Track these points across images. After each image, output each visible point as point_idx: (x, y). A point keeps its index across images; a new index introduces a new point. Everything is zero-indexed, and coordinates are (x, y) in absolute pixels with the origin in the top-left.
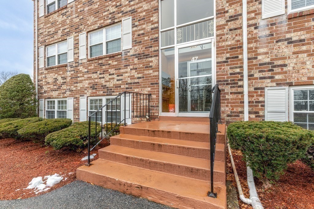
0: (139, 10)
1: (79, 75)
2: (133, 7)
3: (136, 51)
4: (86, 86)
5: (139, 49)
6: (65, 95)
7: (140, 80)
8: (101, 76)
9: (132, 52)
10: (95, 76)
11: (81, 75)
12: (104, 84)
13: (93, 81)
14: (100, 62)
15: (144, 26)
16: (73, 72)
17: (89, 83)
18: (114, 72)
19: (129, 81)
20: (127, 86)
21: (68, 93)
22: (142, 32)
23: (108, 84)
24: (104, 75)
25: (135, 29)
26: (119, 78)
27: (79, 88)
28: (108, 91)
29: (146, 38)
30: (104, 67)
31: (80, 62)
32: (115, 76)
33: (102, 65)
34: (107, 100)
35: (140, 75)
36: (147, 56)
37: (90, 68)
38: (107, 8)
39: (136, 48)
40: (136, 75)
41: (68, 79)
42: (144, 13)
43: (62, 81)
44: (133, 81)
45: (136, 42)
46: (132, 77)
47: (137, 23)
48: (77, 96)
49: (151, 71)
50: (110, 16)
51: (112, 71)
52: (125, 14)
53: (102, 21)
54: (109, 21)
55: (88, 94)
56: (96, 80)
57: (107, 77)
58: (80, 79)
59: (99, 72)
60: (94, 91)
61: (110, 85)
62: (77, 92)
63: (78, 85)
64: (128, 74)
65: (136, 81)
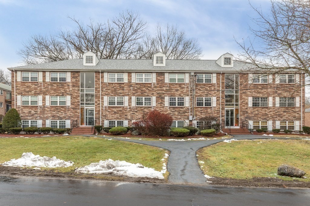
0: (74, 95)
1: (45, 111)
2: (71, 93)
3: (72, 107)
4: (49, 116)
5: (73, 106)
6: (37, 119)
7: (73, 116)
8: (57, 113)
9: (70, 107)
10: (54, 112)
11: (47, 111)
12: (59, 116)
13: (53, 114)
14: (57, 108)
15: (75, 100)
16: (42, 110)
17: (51, 115)
18: (63, 112)
19: (69, 116)
20: (69, 117)
21: (38, 118)
22: (74, 101)
23: (60, 116)
24: (59, 113)
25: (72, 100)
26: (65, 114)
27: (45, 116)
28: (61, 118)
29: (76, 104)
30: (58, 110)
31: (46, 106)
32: (64, 114)
33: (57, 109)
34: (60, 122)
35: (73, 114)
36: (76, 109)
37: (51, 109)
38: (60, 90)
39: (72, 106)
40: (72, 114)
41: (39, 112)
42: (75, 96)
43: (34, 113)
44: (71, 116)
45: (72, 104)
46: (71, 115)
47: (72, 98)
48: (44, 119)
49: (77, 114)
50: (62, 93)
51: (62, 112)
52: (68, 94)
53: (58, 94)
54: (61, 95)
55: (51, 119)
56: (55, 114)
57: (60, 113)
58: (46, 113)
59: (56, 111)
60: (54, 118)
61: (62, 116)
62: (44, 118)
63: (45, 115)
64: (69, 113)
65: (72, 116)
